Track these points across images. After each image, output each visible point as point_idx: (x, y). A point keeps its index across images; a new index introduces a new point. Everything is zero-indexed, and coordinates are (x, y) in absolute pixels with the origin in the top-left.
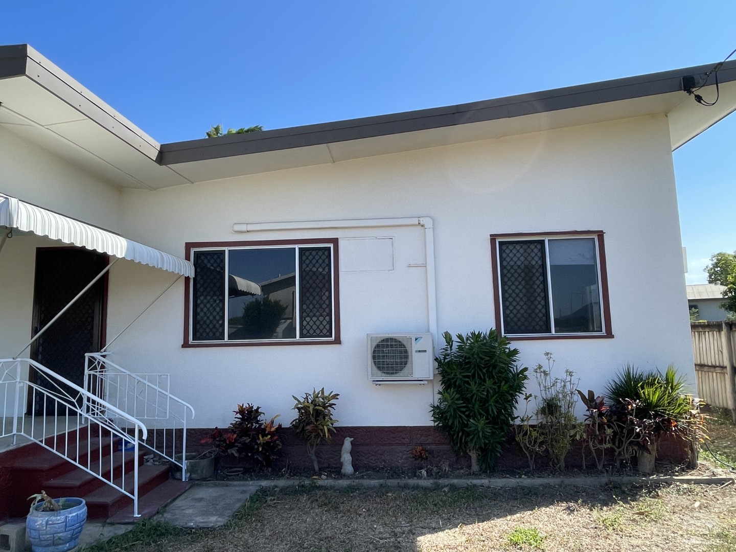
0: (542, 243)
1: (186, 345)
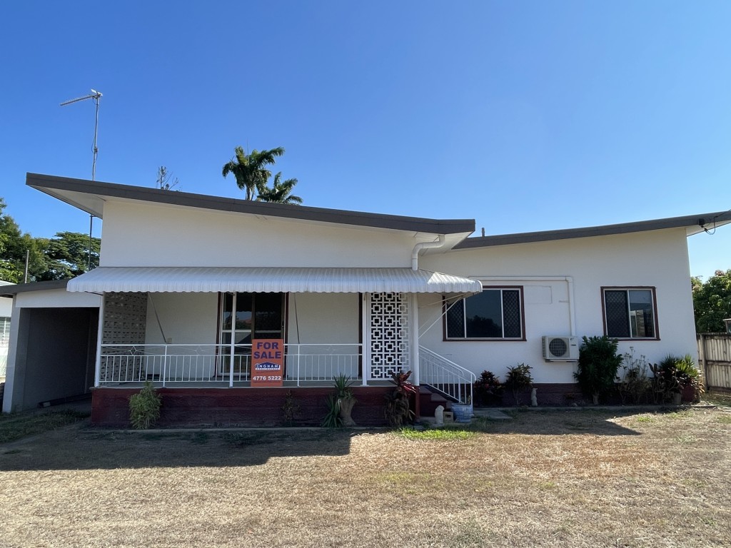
0: (626, 292)
1: (445, 340)
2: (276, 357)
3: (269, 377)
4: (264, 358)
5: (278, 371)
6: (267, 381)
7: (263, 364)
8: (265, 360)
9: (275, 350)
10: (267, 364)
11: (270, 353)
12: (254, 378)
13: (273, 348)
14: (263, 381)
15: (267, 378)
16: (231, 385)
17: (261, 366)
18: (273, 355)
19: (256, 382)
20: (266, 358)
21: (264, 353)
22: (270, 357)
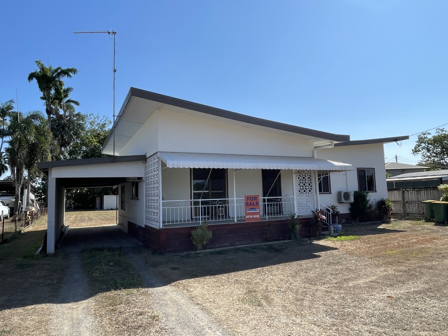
0: (365, 170)
2: (257, 205)
3: (254, 216)
4: (251, 206)
5: (258, 212)
6: (253, 218)
7: (250, 209)
8: (251, 207)
9: (256, 201)
10: (252, 209)
11: (253, 202)
12: (247, 217)
13: (255, 200)
14: (251, 218)
15: (253, 216)
16: (236, 221)
17: (250, 210)
18: (255, 204)
19: (247, 219)
20: (252, 205)
21: (251, 203)
22: (254, 205)
